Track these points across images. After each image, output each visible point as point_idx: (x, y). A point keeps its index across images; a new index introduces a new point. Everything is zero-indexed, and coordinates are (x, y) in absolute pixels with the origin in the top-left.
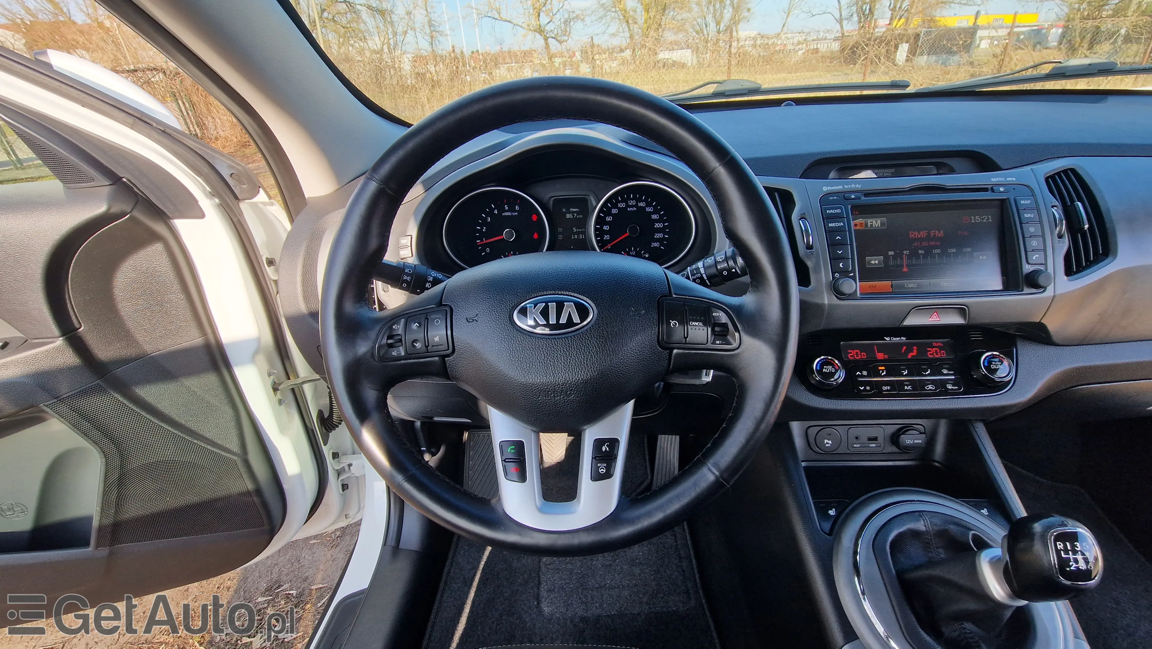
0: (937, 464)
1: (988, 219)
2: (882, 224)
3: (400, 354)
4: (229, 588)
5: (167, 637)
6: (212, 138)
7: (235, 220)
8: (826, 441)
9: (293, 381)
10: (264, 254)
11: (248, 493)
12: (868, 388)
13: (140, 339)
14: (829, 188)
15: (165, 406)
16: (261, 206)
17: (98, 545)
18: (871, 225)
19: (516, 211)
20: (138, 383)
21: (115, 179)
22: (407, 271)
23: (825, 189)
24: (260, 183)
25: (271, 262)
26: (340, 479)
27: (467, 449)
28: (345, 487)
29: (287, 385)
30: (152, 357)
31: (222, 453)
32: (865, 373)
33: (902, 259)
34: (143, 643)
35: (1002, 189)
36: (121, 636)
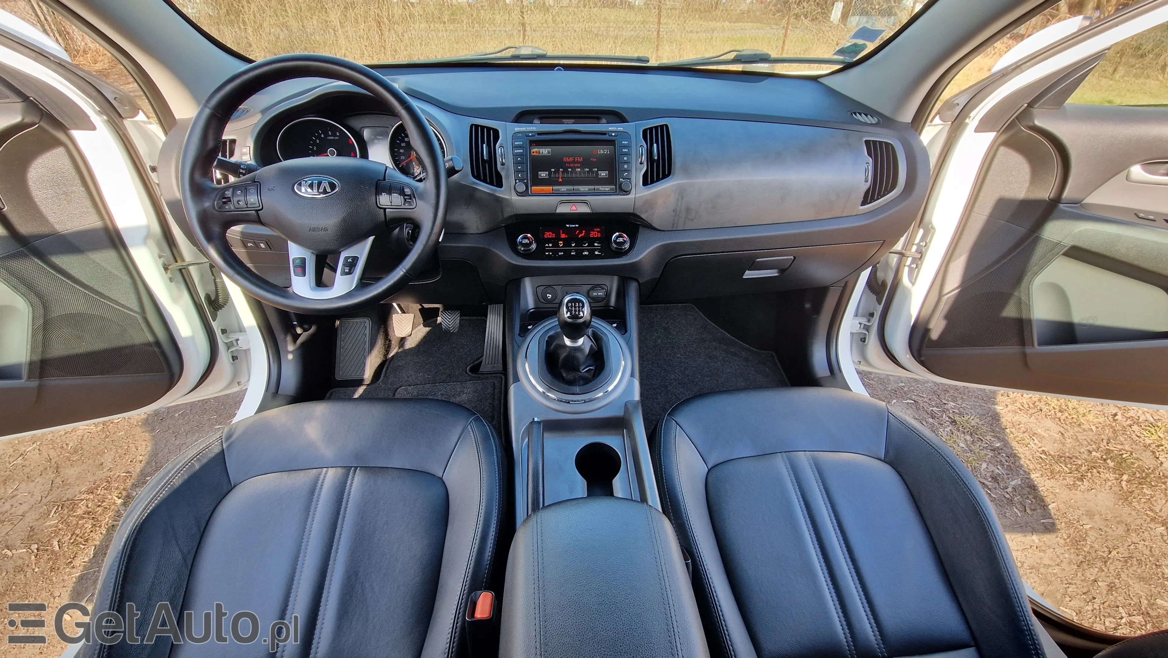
0: (611, 308)
1: (607, 152)
2: (548, 152)
3: (231, 208)
4: (141, 462)
5: (87, 495)
6: (79, 51)
7: (121, 133)
8: (548, 295)
9: (180, 263)
10: (148, 163)
11: (149, 344)
12: (551, 253)
13: (51, 219)
14: (518, 129)
15: (74, 272)
16: (141, 124)
17: (29, 378)
18: (542, 153)
19: (337, 136)
20: (53, 253)
21: (25, 98)
22: (242, 166)
23: (516, 129)
24: (139, 105)
25: (154, 169)
26: (230, 351)
27: (339, 332)
28: (234, 358)
29: (174, 266)
30: (62, 234)
31: (125, 311)
32: (550, 245)
33: (559, 173)
34: (65, 501)
35: (613, 134)
36: (43, 498)
